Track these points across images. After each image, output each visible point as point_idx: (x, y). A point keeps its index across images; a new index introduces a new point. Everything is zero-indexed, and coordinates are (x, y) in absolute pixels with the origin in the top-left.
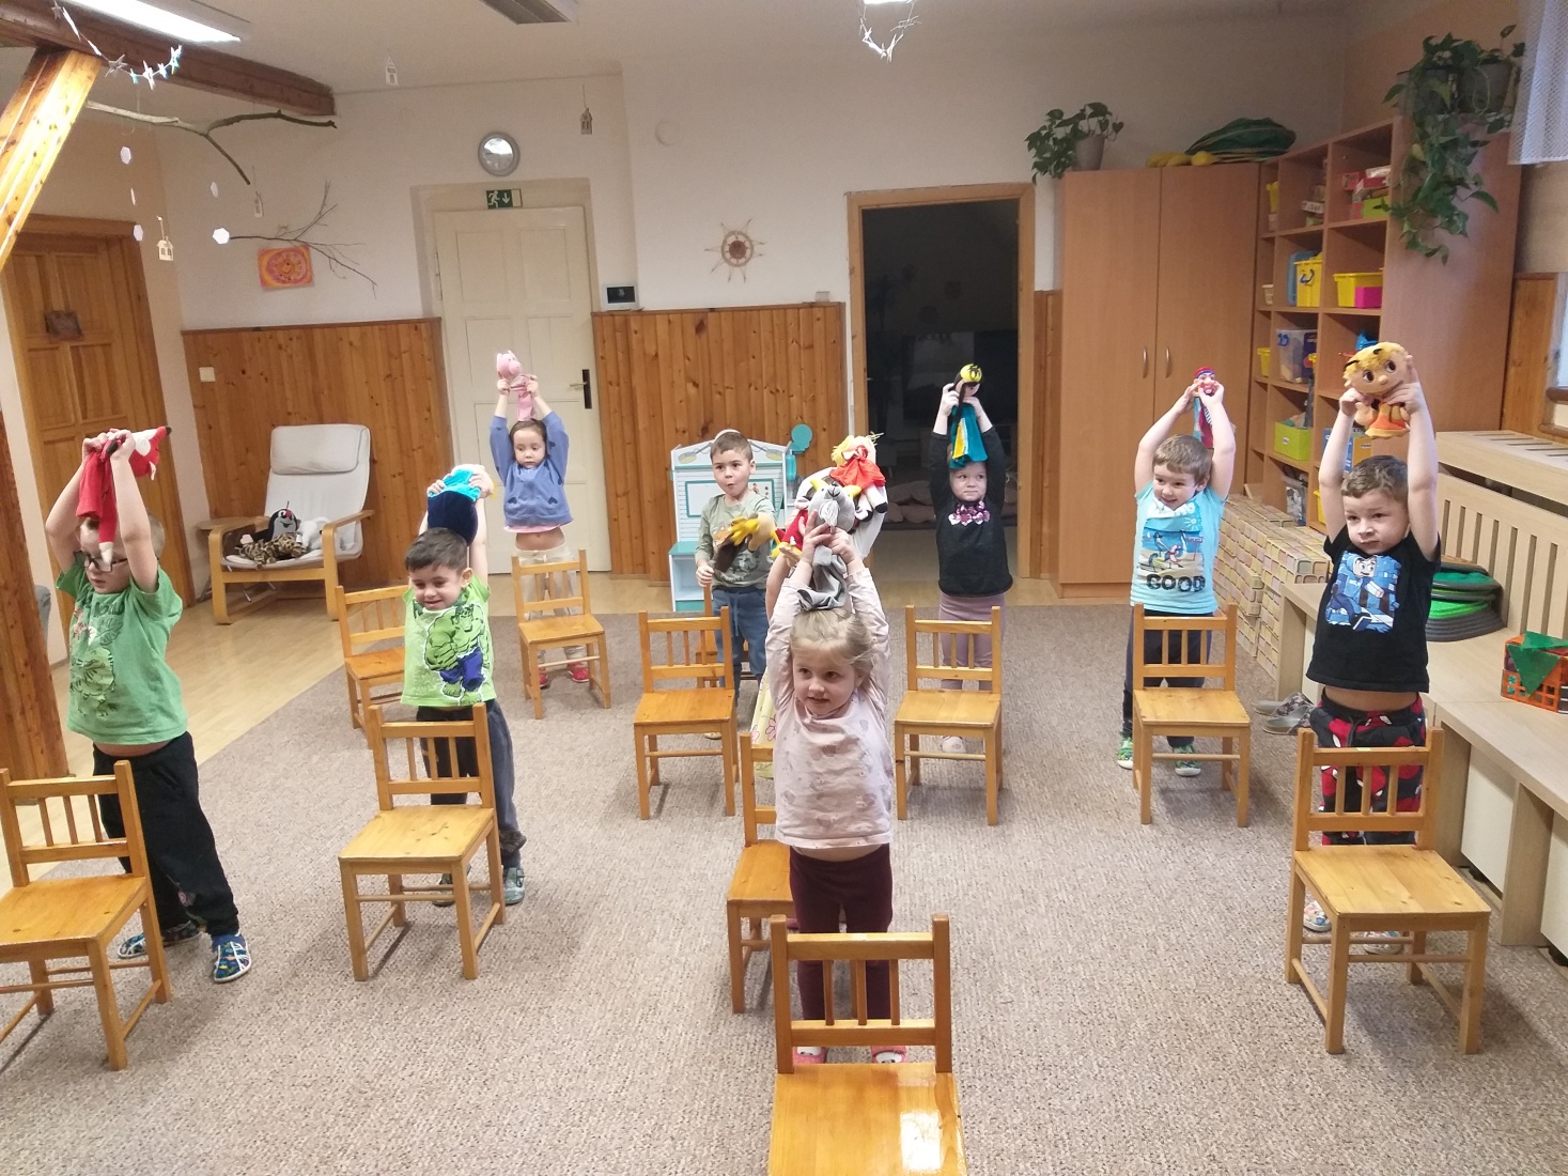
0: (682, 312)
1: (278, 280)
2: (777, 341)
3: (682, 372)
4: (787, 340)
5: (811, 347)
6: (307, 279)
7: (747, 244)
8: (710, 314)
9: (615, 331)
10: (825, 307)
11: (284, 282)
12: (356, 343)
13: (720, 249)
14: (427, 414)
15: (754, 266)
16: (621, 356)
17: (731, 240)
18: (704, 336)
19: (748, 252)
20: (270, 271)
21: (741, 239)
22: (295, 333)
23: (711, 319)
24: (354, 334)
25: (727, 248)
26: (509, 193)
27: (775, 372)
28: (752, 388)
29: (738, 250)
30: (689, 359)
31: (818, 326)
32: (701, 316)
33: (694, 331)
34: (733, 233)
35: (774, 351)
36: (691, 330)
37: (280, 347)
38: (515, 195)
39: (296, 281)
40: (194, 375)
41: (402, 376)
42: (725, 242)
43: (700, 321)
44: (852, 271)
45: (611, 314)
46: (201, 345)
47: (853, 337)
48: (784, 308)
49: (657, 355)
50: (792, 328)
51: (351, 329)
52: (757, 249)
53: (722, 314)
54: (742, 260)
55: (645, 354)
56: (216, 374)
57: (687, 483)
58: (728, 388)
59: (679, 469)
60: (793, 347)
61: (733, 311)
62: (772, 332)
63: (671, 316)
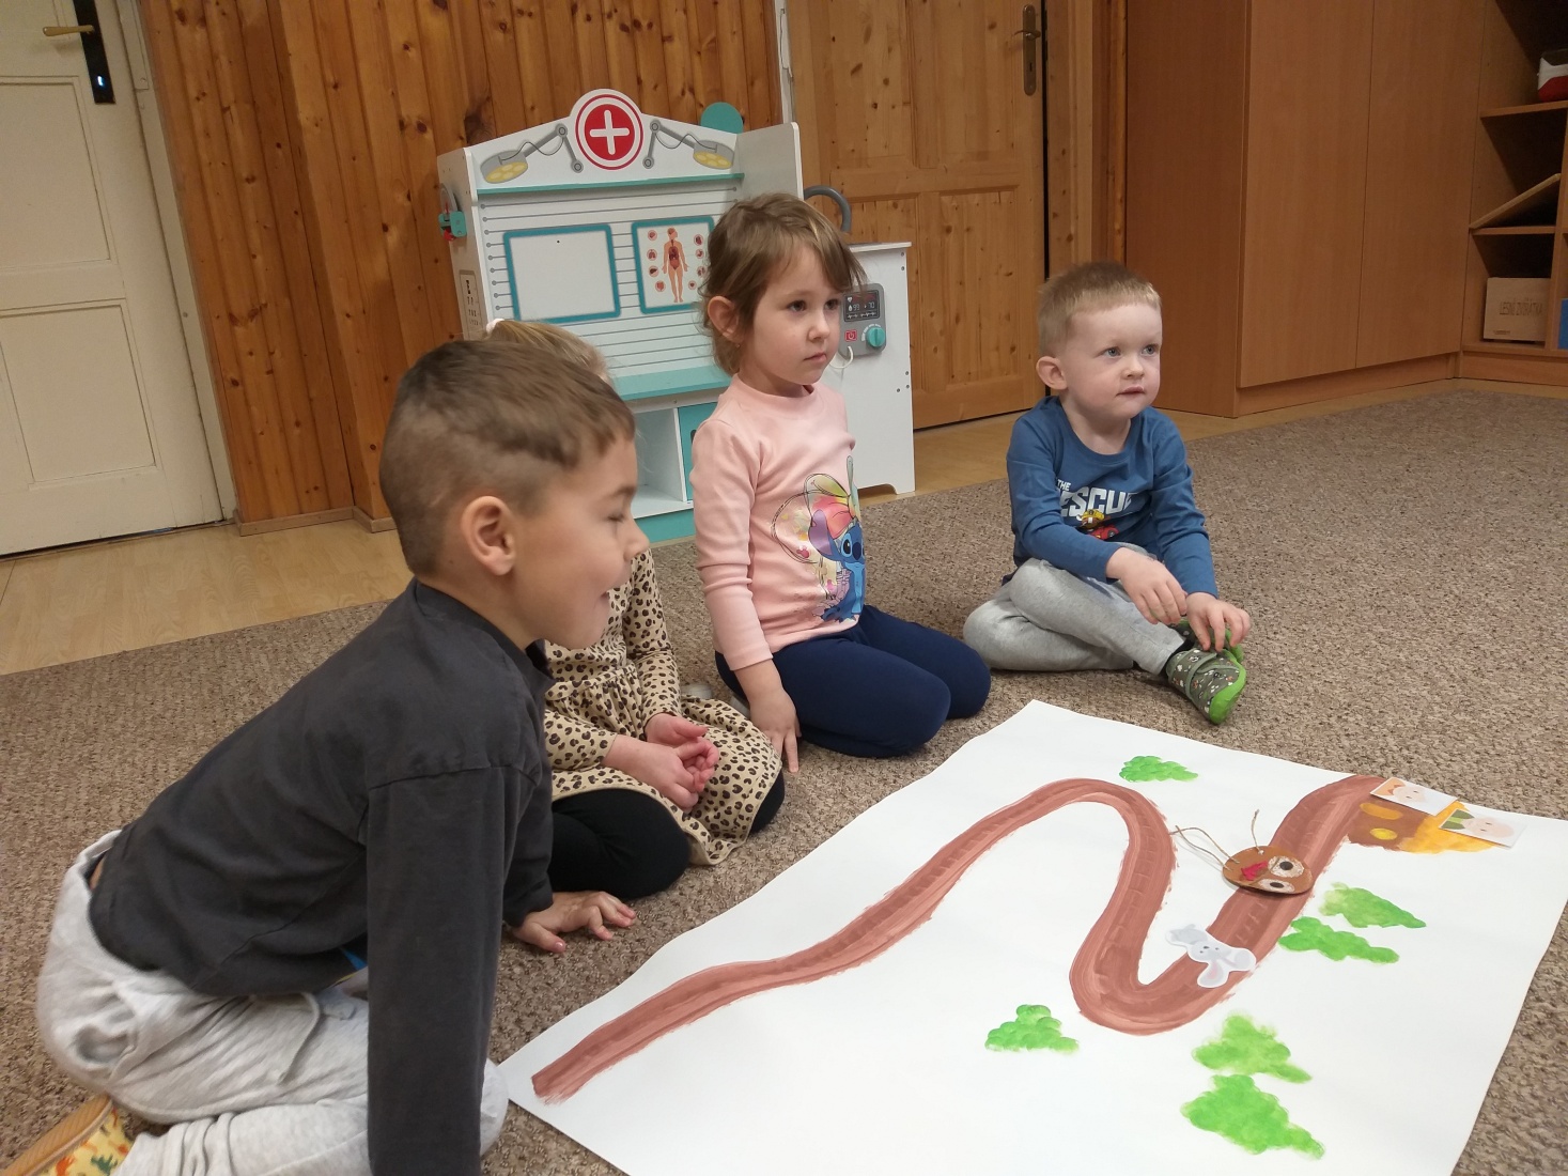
57: (508, 236)
58: (521, 12)
59: (486, 197)
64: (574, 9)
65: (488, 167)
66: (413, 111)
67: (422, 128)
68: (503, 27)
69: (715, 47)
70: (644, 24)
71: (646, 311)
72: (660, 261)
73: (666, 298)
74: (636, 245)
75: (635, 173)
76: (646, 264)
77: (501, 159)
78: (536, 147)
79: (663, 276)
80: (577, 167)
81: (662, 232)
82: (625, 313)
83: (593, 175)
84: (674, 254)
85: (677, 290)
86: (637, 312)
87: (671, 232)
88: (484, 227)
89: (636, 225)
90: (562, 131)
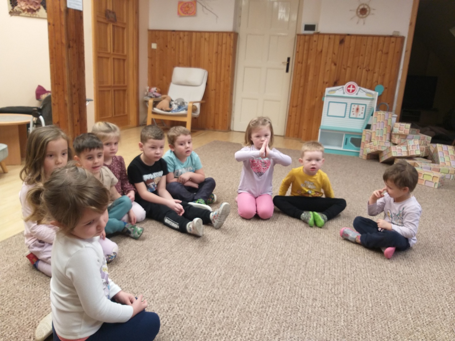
0: (335, 35)
1: (183, 13)
2: (373, 50)
3: (331, 60)
4: (377, 50)
5: (387, 53)
6: (194, 14)
7: (368, 9)
9: (305, 42)
10: (396, 38)
11: (185, 14)
12: (207, 39)
13: (356, 10)
15: (369, 19)
16: (305, 52)
17: (361, 7)
18: (343, 45)
19: (368, 13)
20: (181, 9)
21: (366, 7)
22: (186, 33)
23: (347, 38)
24: (207, 35)
25: (359, 10)
27: (370, 62)
28: (359, 68)
29: (363, 11)
30: (335, 54)
31: (392, 45)
32: (343, 37)
34: (363, 4)
35: (371, 53)
36: (338, 42)
37: (180, 38)
39: (190, 14)
40: (150, 46)
41: (222, 53)
42: (359, 7)
43: (342, 39)
44: (411, 24)
45: (305, 35)
46: (154, 35)
47: (406, 51)
48: (379, 36)
49: (321, 51)
50: (380, 45)
52: (372, 12)
53: (352, 36)
54: (364, 16)
55: (316, 51)
56: (158, 46)
57: (330, 102)
58: (348, 67)
59: (327, 96)
60: (379, 53)
61: (357, 36)
62: (372, 46)
63: (331, 36)
65: (329, 91)
66: (326, 80)
67: (327, 83)
68: (345, 69)
69: (384, 75)
70: (371, 70)
71: (350, 117)
72: (355, 110)
73: (354, 116)
74: (351, 107)
75: (354, 95)
76: (352, 110)
77: (332, 91)
78: (338, 89)
80: (344, 93)
81: (356, 105)
82: (346, 117)
83: (347, 95)
84: (357, 109)
85: (357, 115)
86: (348, 117)
87: (358, 106)
88: (326, 100)
89: (352, 104)
90: (343, 88)
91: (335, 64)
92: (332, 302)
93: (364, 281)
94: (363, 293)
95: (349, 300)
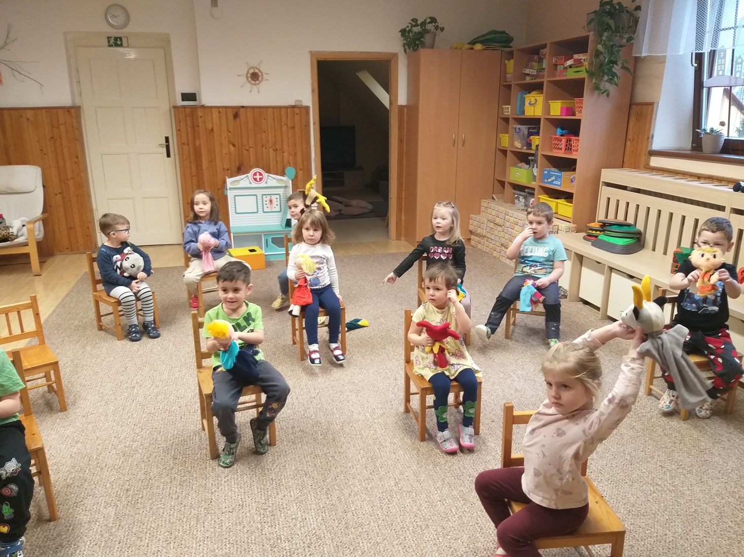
0: (226, 107)
2: (276, 124)
3: (227, 139)
4: (281, 124)
5: (293, 128)
7: (260, 74)
8: (241, 109)
9: (186, 116)
10: (300, 108)
12: (31, 119)
13: (245, 76)
14: (76, 160)
15: (263, 85)
16: (189, 130)
17: (251, 71)
18: (238, 120)
19: (260, 78)
21: (257, 71)
23: (242, 111)
24: (30, 114)
25: (249, 75)
26: (121, 39)
27: (275, 140)
28: (264, 148)
29: (255, 76)
30: (230, 132)
31: (297, 117)
32: (236, 109)
33: (232, 117)
34: (253, 68)
35: (275, 128)
36: (231, 117)
38: (124, 40)
41: (61, 138)
42: (248, 72)
43: (237, 112)
44: (313, 91)
45: (184, 107)
47: (314, 124)
48: (280, 108)
49: (212, 129)
50: (284, 118)
51: (27, 111)
52: (265, 76)
53: (248, 109)
54: (257, 82)
55: (206, 129)
57: (235, 196)
58: (251, 147)
59: (231, 189)
60: (284, 128)
61: (253, 108)
62: (274, 120)
63: (220, 110)
64: (263, 146)
65: (231, 183)
66: (226, 166)
67: (228, 170)
68: (247, 150)
69: (295, 154)
70: (278, 149)
71: (264, 212)
72: (268, 202)
73: (269, 210)
74: (263, 199)
75: (263, 184)
76: (265, 203)
77: (235, 181)
78: (242, 179)
79: (268, 205)
80: (250, 183)
81: (269, 197)
82: (259, 212)
83: (254, 185)
84: (271, 201)
85: (271, 208)
86: (262, 212)
87: (271, 197)
88: (230, 194)
89: (263, 195)
90: (247, 176)
91: (234, 145)
92: (307, 424)
93: (328, 399)
94: (330, 409)
95: (321, 417)
